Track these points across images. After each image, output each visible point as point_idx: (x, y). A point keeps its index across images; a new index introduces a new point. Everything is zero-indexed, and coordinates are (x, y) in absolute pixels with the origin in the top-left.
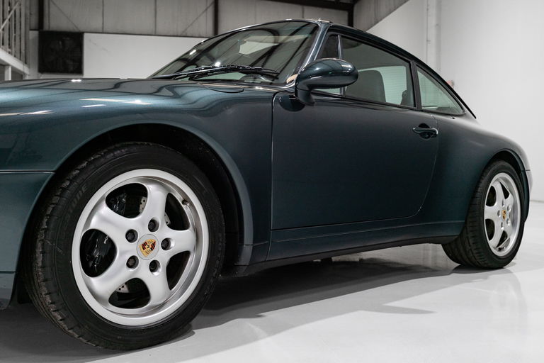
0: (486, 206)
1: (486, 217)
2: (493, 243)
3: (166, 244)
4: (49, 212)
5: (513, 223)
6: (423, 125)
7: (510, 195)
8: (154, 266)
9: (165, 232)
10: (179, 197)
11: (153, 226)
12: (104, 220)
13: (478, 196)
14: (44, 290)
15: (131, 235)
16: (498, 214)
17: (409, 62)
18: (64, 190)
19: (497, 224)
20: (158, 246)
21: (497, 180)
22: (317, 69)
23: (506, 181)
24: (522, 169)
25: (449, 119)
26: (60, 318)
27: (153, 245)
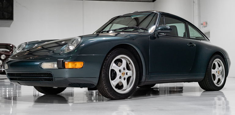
0: (212, 70)
1: (212, 73)
2: (215, 82)
3: (127, 74)
4: (104, 64)
5: (223, 76)
6: (191, 43)
7: (221, 66)
8: (124, 79)
9: (126, 71)
10: (128, 63)
11: (124, 69)
12: (114, 67)
13: (209, 66)
14: (104, 82)
15: (120, 71)
16: (217, 72)
17: (185, 23)
18: (107, 59)
19: (216, 76)
20: (125, 74)
21: (216, 61)
22: (159, 28)
23: (219, 61)
24: (225, 58)
25: (199, 41)
26: (107, 89)
27: (124, 74)
